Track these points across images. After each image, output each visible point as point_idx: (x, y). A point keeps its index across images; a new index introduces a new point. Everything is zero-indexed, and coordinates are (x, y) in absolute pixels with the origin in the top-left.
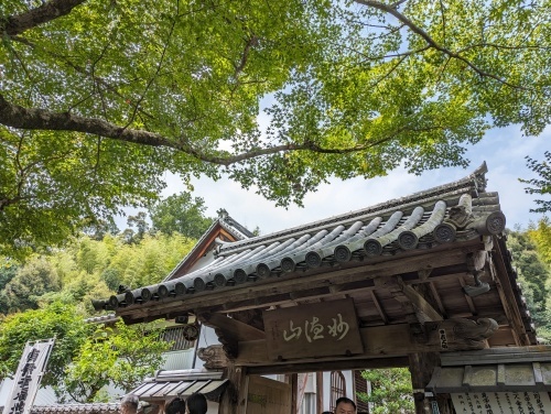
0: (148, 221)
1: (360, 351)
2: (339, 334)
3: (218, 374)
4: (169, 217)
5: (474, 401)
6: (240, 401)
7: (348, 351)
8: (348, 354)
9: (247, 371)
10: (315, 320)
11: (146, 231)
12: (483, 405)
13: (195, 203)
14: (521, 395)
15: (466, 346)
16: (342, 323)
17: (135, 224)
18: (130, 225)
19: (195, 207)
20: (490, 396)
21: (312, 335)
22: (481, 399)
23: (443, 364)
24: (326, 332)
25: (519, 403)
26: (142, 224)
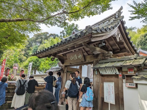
0: (65, 32)
1: (84, 61)
2: (80, 58)
3: (60, 67)
4: (70, 31)
5: (103, 70)
6: (64, 72)
7: (82, 61)
8: (82, 62)
9: (66, 66)
10: (76, 55)
11: (65, 35)
12: (105, 71)
13: (76, 26)
14: (111, 68)
15: (104, 58)
16: (80, 55)
17: (62, 34)
18: (61, 34)
19: (76, 27)
20: (106, 69)
21: (75, 58)
22: (104, 70)
23: (99, 63)
24: (78, 58)
25: (111, 70)
26: (64, 34)
